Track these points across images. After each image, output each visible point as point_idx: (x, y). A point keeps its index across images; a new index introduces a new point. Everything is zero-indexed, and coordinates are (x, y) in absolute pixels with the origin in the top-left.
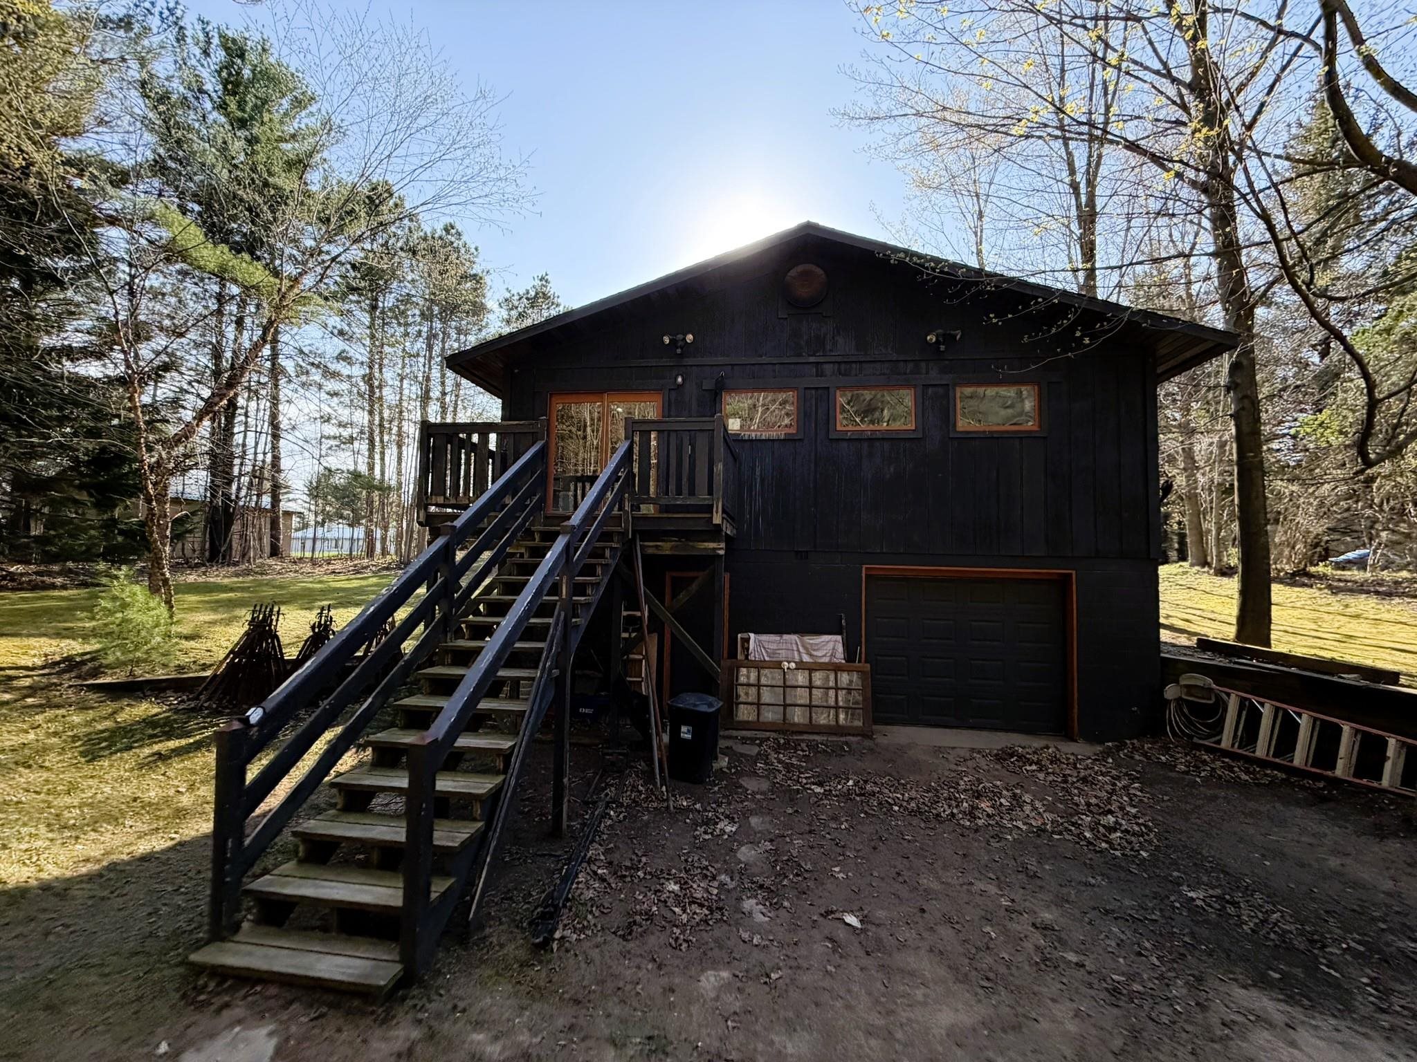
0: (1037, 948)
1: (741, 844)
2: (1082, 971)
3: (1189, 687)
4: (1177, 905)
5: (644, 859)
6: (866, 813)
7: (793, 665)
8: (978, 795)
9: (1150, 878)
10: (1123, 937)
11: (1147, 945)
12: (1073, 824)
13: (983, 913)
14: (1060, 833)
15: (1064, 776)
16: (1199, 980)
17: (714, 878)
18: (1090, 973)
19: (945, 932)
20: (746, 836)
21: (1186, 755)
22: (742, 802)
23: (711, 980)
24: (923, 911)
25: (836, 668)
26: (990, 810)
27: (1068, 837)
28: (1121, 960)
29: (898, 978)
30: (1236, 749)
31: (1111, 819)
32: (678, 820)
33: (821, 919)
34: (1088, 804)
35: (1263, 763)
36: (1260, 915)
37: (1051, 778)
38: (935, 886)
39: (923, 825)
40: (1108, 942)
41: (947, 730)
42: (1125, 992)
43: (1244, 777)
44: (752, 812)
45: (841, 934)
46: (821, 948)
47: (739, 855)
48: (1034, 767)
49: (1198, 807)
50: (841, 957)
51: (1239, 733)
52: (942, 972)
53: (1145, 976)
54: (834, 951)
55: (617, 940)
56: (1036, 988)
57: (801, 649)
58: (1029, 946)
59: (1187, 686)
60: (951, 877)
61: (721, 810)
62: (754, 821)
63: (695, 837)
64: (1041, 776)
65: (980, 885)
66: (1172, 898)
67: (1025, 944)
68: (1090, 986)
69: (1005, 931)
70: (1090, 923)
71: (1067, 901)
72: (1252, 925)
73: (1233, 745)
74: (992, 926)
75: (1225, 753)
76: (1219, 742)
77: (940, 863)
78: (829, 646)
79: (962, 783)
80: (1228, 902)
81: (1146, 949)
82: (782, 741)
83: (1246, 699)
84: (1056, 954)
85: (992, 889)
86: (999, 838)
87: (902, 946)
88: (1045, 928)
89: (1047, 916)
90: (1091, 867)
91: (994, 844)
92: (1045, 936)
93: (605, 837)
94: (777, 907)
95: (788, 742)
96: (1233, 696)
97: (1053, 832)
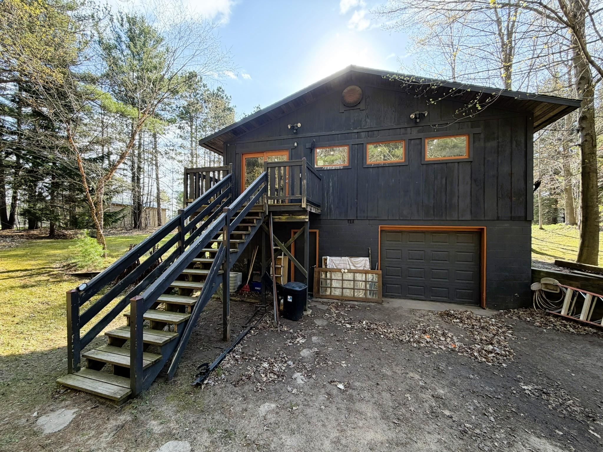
0: (431, 407)
1: (304, 348)
2: (451, 420)
3: (546, 284)
4: (515, 392)
5: (258, 352)
6: (367, 337)
7: (346, 271)
8: (425, 332)
9: (504, 377)
10: (478, 405)
11: (491, 410)
12: (470, 348)
13: (408, 387)
14: (462, 352)
15: (473, 325)
16: (513, 430)
17: (286, 362)
18: (454, 421)
19: (386, 395)
20: (308, 345)
21: (542, 318)
22: (312, 330)
23: (266, 407)
24: (378, 384)
25: (366, 272)
26: (428, 340)
27: (465, 354)
28: (473, 417)
29: (354, 414)
30: (569, 316)
31: (491, 347)
32: (280, 336)
33: (328, 384)
34: (481, 340)
35: (583, 324)
36: (560, 400)
37: (465, 326)
38: (389, 373)
39: (393, 345)
40: (469, 407)
41: (420, 302)
42: (469, 432)
43: (572, 330)
44: (314, 335)
45: (335, 392)
46: (322, 397)
47: (301, 353)
48: (458, 320)
49: (542, 344)
50: (330, 402)
51: (572, 308)
52: (377, 414)
53: (484, 426)
54: (328, 399)
55: (231, 386)
56: (422, 426)
57: (350, 264)
58: (426, 405)
59: (545, 284)
60: (399, 370)
61: (301, 333)
62: (314, 339)
63: (285, 344)
64: (461, 325)
65: (411, 374)
66: (513, 388)
67: (425, 404)
68: (451, 427)
69: (417, 398)
70: (463, 397)
71: (455, 385)
72: (554, 405)
73: (568, 314)
74: (411, 394)
75: (563, 318)
76: (560, 312)
77: (395, 363)
78: (363, 262)
79: (419, 326)
80: (544, 393)
81: (489, 412)
82: (340, 304)
83: (577, 291)
84: (439, 410)
85: (417, 377)
86: (429, 352)
87: (362, 400)
88: (437, 398)
89: (441, 392)
90: (474, 370)
91: (426, 355)
92: (436, 401)
93: (245, 342)
94: (310, 377)
95: (342, 304)
96: (569, 290)
97: (458, 352)
